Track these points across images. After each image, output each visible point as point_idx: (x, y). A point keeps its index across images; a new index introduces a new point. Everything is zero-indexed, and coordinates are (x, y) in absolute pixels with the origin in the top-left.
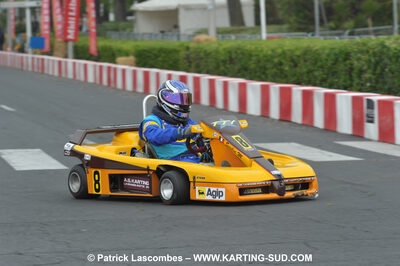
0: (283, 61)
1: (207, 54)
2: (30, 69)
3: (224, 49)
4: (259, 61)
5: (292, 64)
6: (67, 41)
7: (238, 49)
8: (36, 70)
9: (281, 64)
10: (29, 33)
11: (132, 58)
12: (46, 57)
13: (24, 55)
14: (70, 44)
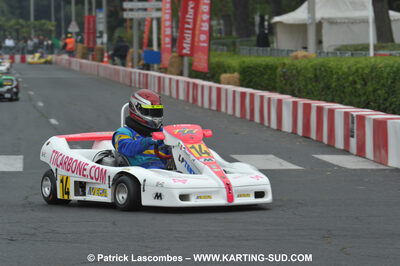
0: (356, 79)
1: (298, 72)
3: (312, 66)
4: (339, 79)
5: (362, 82)
6: (182, 56)
7: (322, 66)
9: (355, 82)
10: (155, 48)
11: (236, 75)
14: (186, 59)
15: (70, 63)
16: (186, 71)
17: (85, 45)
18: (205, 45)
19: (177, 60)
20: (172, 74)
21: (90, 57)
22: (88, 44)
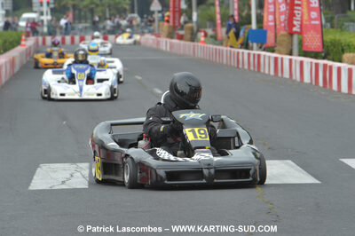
2: (246, 67)
6: (291, 34)
8: (252, 68)
10: (254, 26)
12: (263, 53)
13: (246, 52)
14: (296, 37)
15: (158, 43)
16: (296, 50)
18: (317, 22)
19: (285, 38)
20: (280, 53)
21: (176, 36)
22: (174, 23)
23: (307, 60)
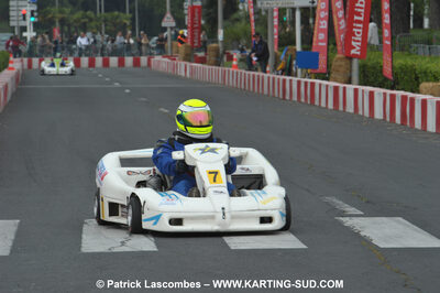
2: (295, 98)
6: (350, 58)
8: (303, 100)
10: (298, 47)
12: (318, 81)
13: (288, 78)
14: (355, 62)
15: (175, 68)
16: (355, 77)
17: (189, 44)
19: (343, 63)
20: (336, 80)
21: (194, 59)
22: (193, 43)
23: (378, 91)
